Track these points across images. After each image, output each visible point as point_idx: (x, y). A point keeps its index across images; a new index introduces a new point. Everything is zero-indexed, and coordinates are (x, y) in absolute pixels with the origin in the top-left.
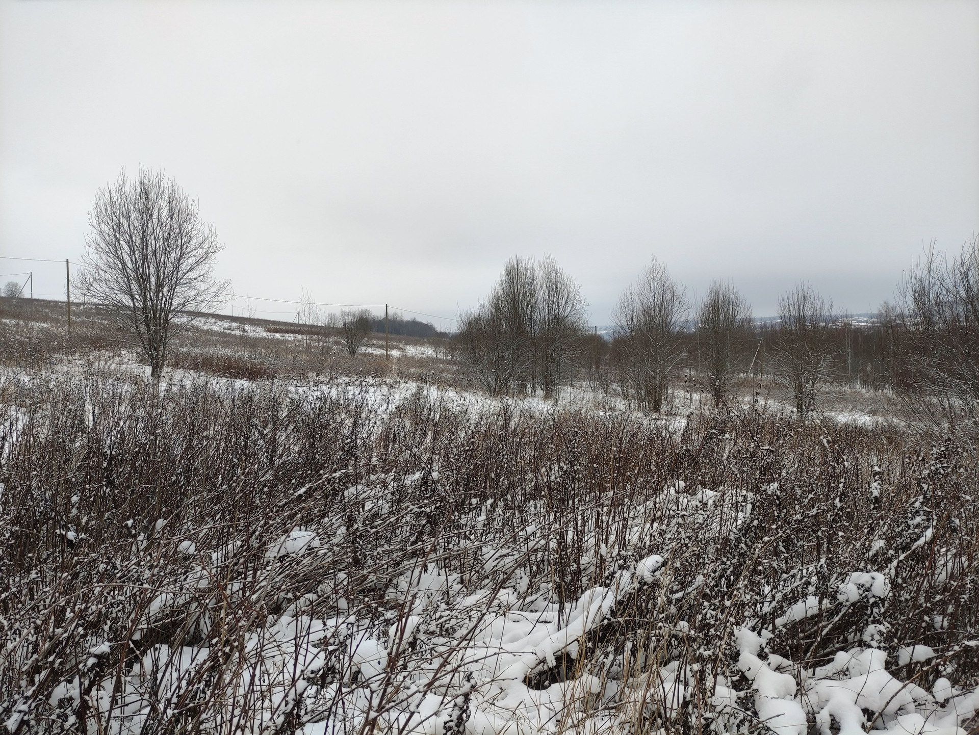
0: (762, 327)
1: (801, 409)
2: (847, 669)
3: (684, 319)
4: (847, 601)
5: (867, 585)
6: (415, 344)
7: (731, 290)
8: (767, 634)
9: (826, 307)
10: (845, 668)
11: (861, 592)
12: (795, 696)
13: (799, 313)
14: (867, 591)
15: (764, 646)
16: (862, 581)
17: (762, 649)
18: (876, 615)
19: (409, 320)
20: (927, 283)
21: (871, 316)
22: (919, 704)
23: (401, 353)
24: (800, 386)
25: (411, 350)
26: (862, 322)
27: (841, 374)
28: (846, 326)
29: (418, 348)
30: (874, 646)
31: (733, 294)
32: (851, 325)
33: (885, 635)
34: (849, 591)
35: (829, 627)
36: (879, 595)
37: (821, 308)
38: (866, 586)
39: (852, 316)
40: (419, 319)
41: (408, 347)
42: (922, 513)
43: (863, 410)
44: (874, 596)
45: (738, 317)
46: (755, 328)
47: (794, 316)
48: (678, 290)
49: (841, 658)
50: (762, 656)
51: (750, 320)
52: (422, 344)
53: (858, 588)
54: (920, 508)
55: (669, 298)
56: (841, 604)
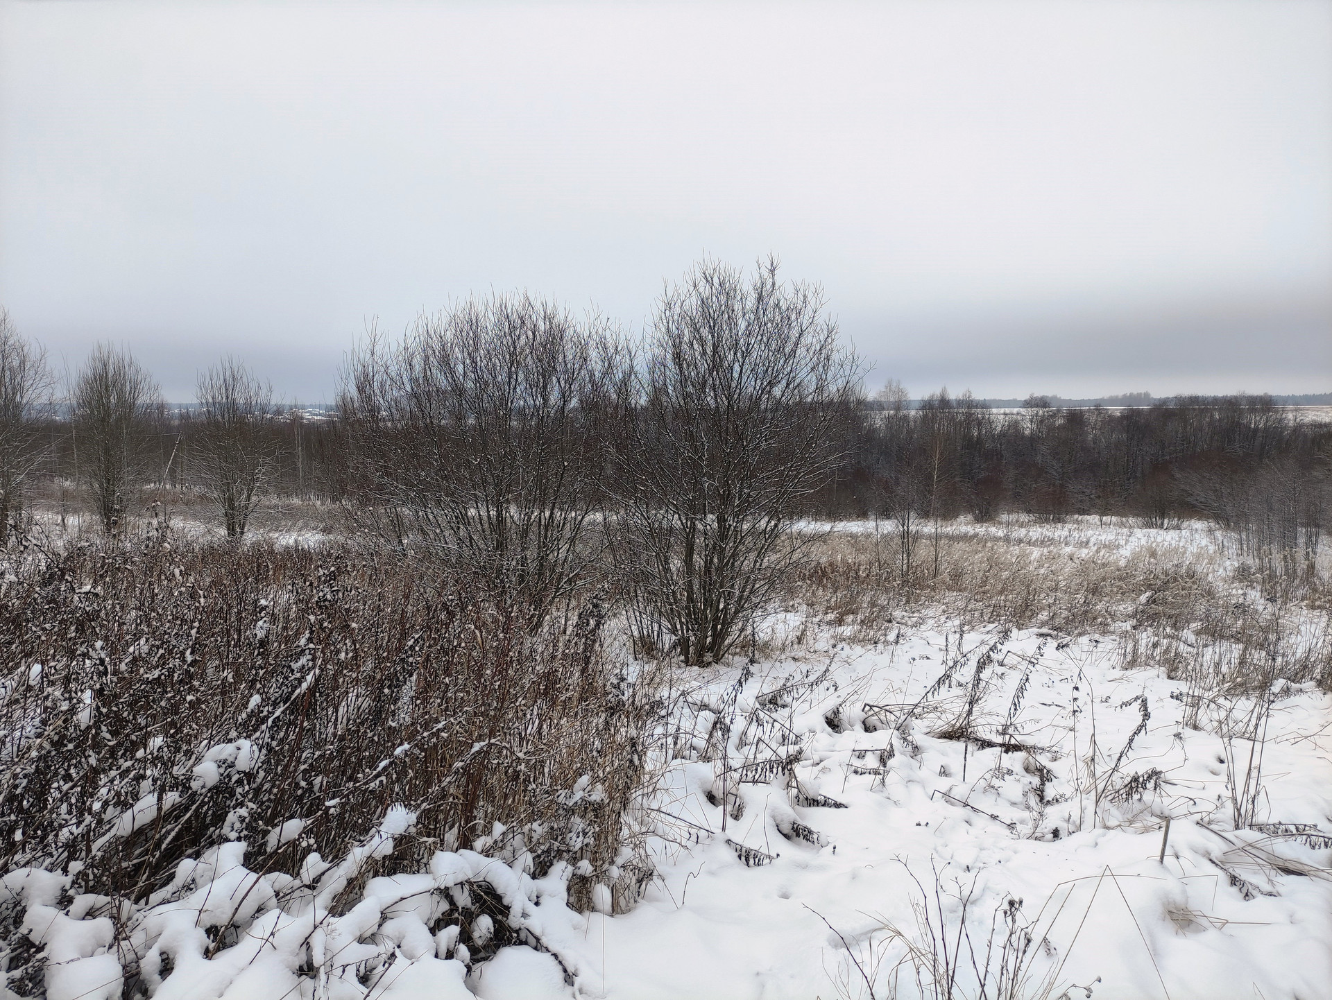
0: (182, 416)
1: (233, 530)
2: (193, 880)
3: (44, 399)
4: (203, 787)
5: (231, 759)
7: (127, 360)
8: (76, 866)
9: (264, 391)
10: (189, 880)
11: (222, 770)
12: (110, 947)
13: (227, 398)
14: (230, 767)
15: (68, 887)
16: (223, 757)
17: (64, 890)
18: (239, 796)
20: (371, 368)
21: (328, 408)
22: (281, 897)
24: (231, 500)
26: (317, 415)
27: (287, 482)
28: (296, 421)
30: (232, 839)
31: (130, 366)
32: (302, 418)
33: (247, 820)
34: (207, 772)
35: (177, 829)
36: (243, 770)
37: (257, 394)
38: (229, 762)
39: (303, 407)
42: (307, 651)
43: (315, 528)
44: (238, 772)
45: (139, 402)
46: (171, 417)
47: (220, 403)
48: (33, 352)
49: (186, 867)
50: (64, 901)
51: (161, 407)
53: (219, 767)
54: (305, 645)
55: (16, 363)
56: (194, 794)
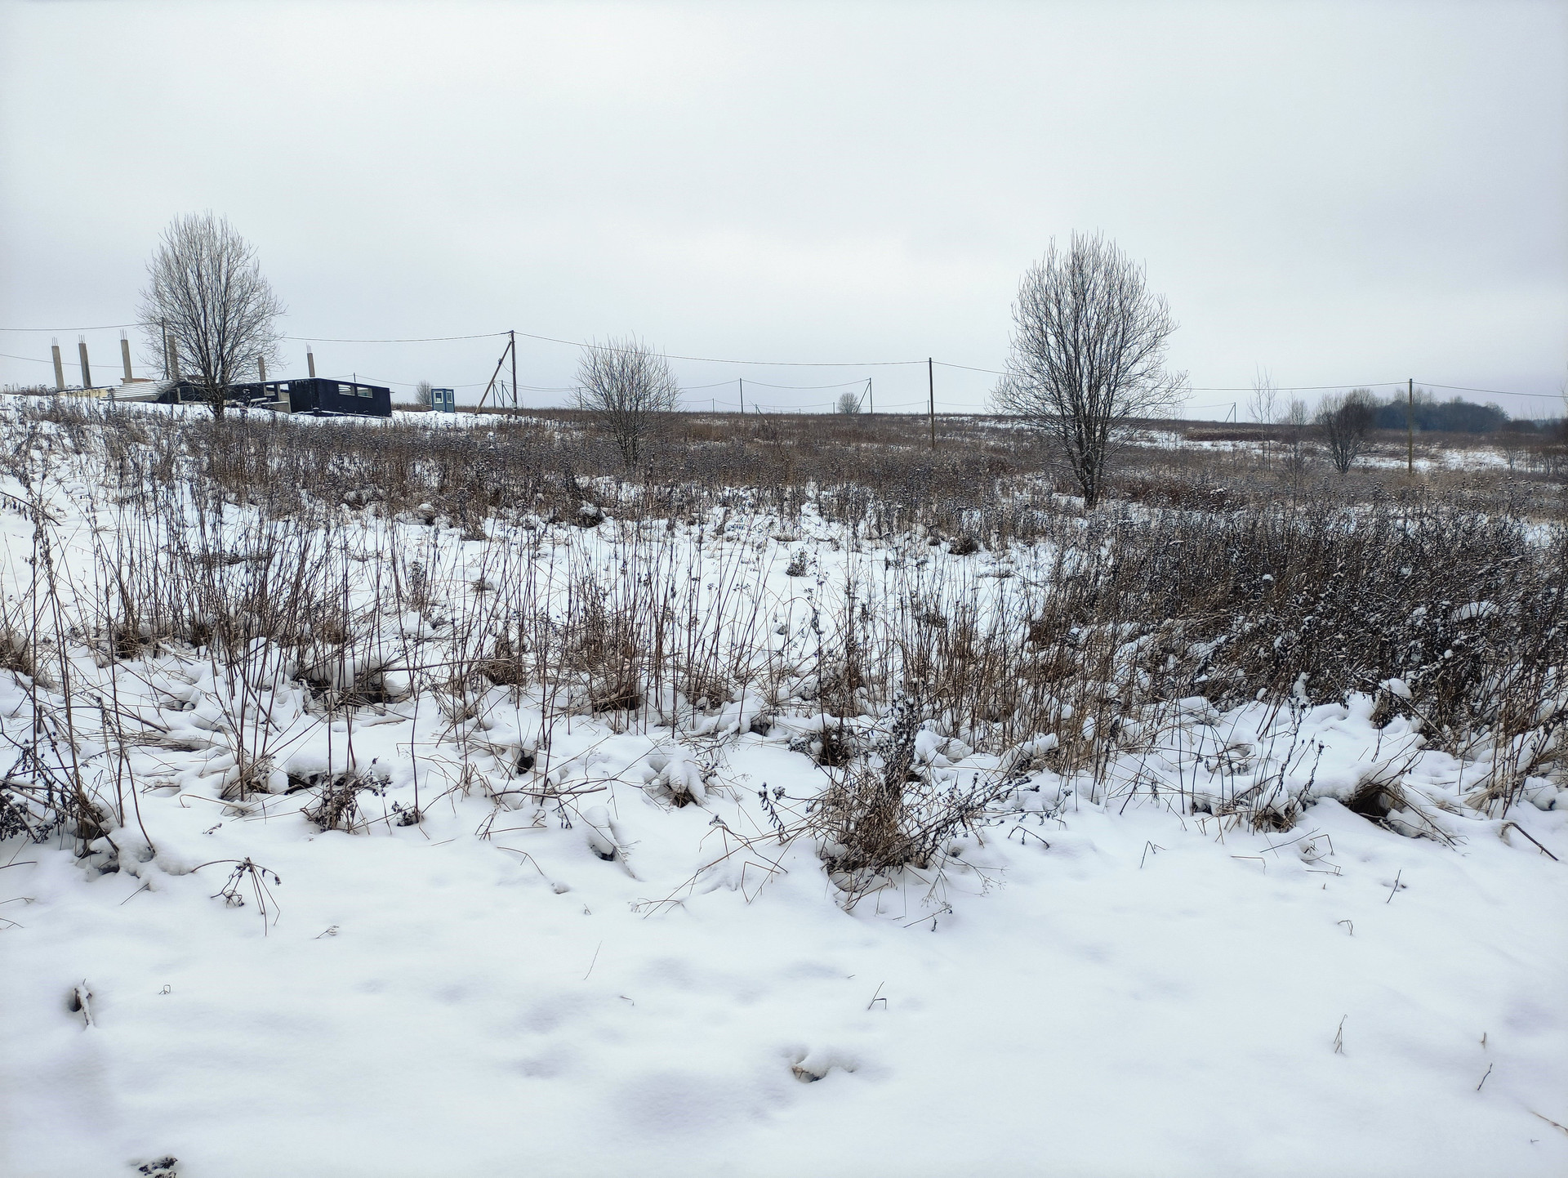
6: (1463, 445)
19: (1447, 401)
23: (1436, 465)
25: (1455, 459)
29: (1470, 454)
40: (1468, 399)
41: (1448, 452)
52: (1477, 445)
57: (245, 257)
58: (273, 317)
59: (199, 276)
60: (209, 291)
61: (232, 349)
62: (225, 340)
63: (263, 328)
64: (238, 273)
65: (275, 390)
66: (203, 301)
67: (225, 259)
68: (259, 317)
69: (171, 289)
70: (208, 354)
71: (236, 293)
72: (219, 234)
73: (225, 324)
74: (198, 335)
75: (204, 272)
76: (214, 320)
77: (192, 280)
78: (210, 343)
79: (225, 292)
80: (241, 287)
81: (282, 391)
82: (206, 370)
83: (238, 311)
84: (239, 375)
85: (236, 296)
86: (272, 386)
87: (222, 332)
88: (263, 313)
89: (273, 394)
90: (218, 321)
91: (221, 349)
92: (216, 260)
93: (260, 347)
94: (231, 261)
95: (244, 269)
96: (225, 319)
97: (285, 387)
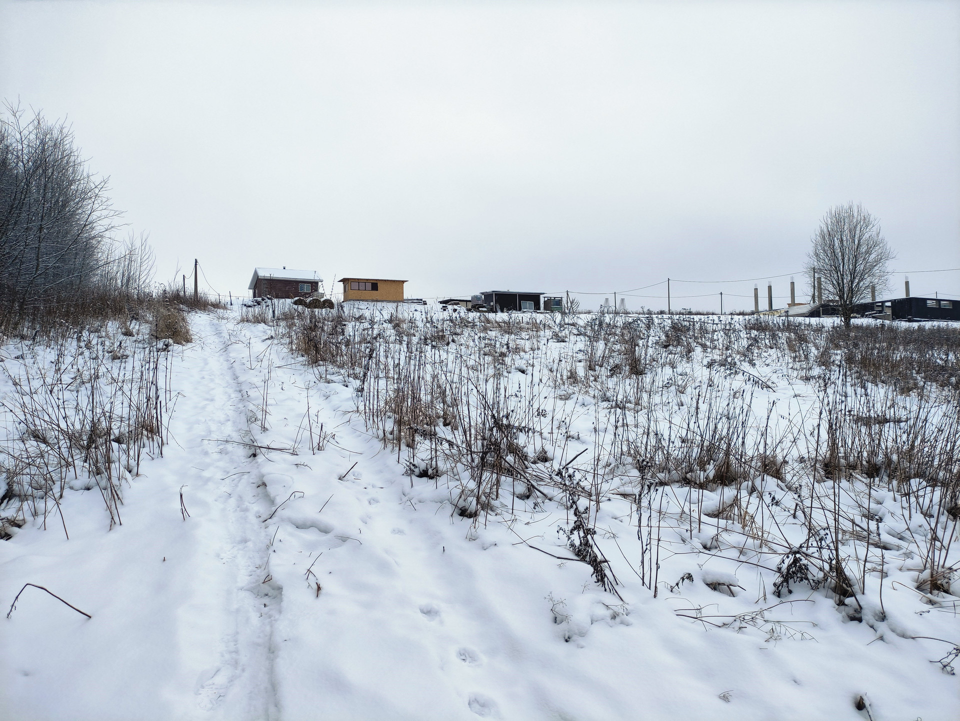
57: (871, 226)
58: (887, 261)
59: (842, 241)
60: (847, 249)
61: (858, 283)
62: (854, 278)
63: (880, 269)
64: (867, 236)
65: (882, 306)
66: (843, 255)
67: (858, 229)
68: (878, 261)
69: (824, 250)
70: (843, 287)
71: (863, 249)
72: (856, 214)
73: (856, 268)
74: (838, 276)
75: (844, 239)
76: (849, 266)
77: (837, 243)
78: (845, 281)
79: (857, 249)
80: (868, 245)
81: (887, 306)
82: (841, 297)
83: (864, 259)
84: (862, 299)
85: (864, 251)
86: (880, 304)
87: (853, 273)
88: (881, 259)
89: (880, 309)
90: (851, 267)
91: (852, 284)
92: (852, 230)
93: (877, 280)
94: (862, 229)
95: (870, 233)
96: (855, 265)
97: (889, 304)
